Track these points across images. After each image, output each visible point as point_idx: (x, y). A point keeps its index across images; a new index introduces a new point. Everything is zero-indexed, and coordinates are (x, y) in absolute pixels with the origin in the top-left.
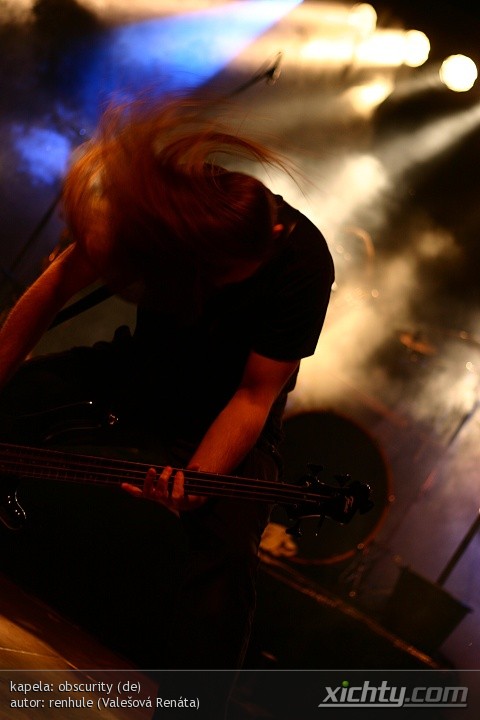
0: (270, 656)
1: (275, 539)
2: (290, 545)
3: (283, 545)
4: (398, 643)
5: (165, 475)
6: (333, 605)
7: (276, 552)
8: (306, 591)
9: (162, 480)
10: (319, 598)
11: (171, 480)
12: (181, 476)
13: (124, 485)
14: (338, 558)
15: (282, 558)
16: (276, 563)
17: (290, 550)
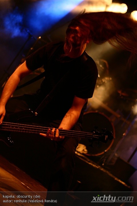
0: (79, 182)
1: (81, 149)
2: (86, 150)
3: (83, 150)
4: (116, 179)
5: (53, 130)
6: (98, 167)
7: (81, 152)
8: (90, 163)
9: (52, 132)
10: (94, 165)
11: (55, 132)
12: (58, 130)
13: (41, 134)
14: (99, 154)
15: (83, 154)
16: (81, 155)
17: (85, 152)
